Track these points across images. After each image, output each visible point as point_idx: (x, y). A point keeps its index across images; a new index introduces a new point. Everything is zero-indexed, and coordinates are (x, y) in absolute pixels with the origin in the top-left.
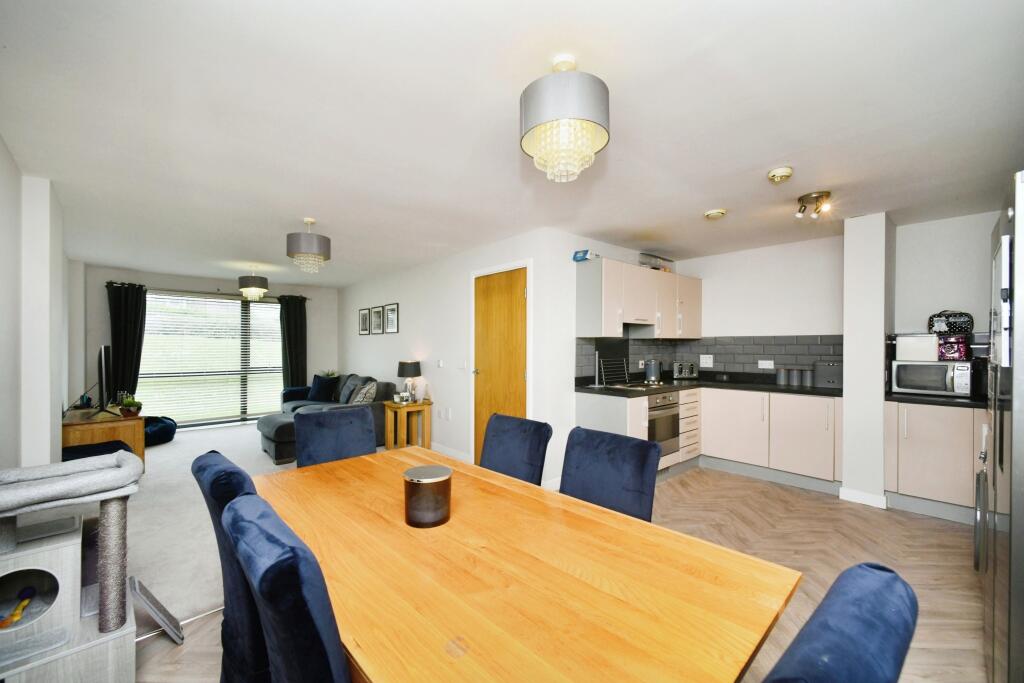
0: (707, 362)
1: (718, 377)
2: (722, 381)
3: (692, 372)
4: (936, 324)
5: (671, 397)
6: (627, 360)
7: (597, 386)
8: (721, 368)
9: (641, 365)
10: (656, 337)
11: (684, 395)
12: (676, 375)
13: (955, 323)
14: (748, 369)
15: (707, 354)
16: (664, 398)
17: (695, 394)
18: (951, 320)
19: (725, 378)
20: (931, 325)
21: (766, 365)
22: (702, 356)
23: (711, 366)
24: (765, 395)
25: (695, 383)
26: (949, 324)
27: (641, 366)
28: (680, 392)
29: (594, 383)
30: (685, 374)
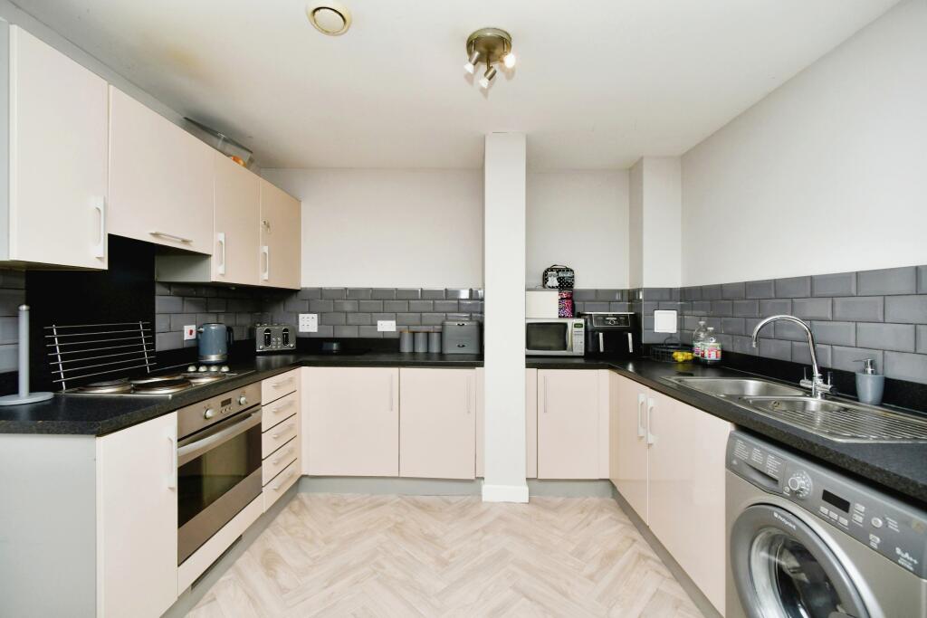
0: (308, 324)
1: (326, 346)
2: (330, 353)
3: (286, 341)
4: (550, 279)
5: (242, 397)
6: (152, 325)
7: (24, 397)
8: (328, 333)
9: (189, 333)
10: (214, 279)
11: (269, 388)
12: (260, 347)
13: (563, 278)
14: (366, 333)
15: (310, 312)
16: (227, 402)
17: (291, 380)
18: (561, 274)
19: (335, 346)
20: (545, 280)
21: (387, 327)
22: (301, 316)
23: (316, 331)
24: (394, 371)
25: (291, 359)
26: (560, 279)
27: (187, 336)
28: (264, 382)
29: (14, 390)
30: (276, 344)
